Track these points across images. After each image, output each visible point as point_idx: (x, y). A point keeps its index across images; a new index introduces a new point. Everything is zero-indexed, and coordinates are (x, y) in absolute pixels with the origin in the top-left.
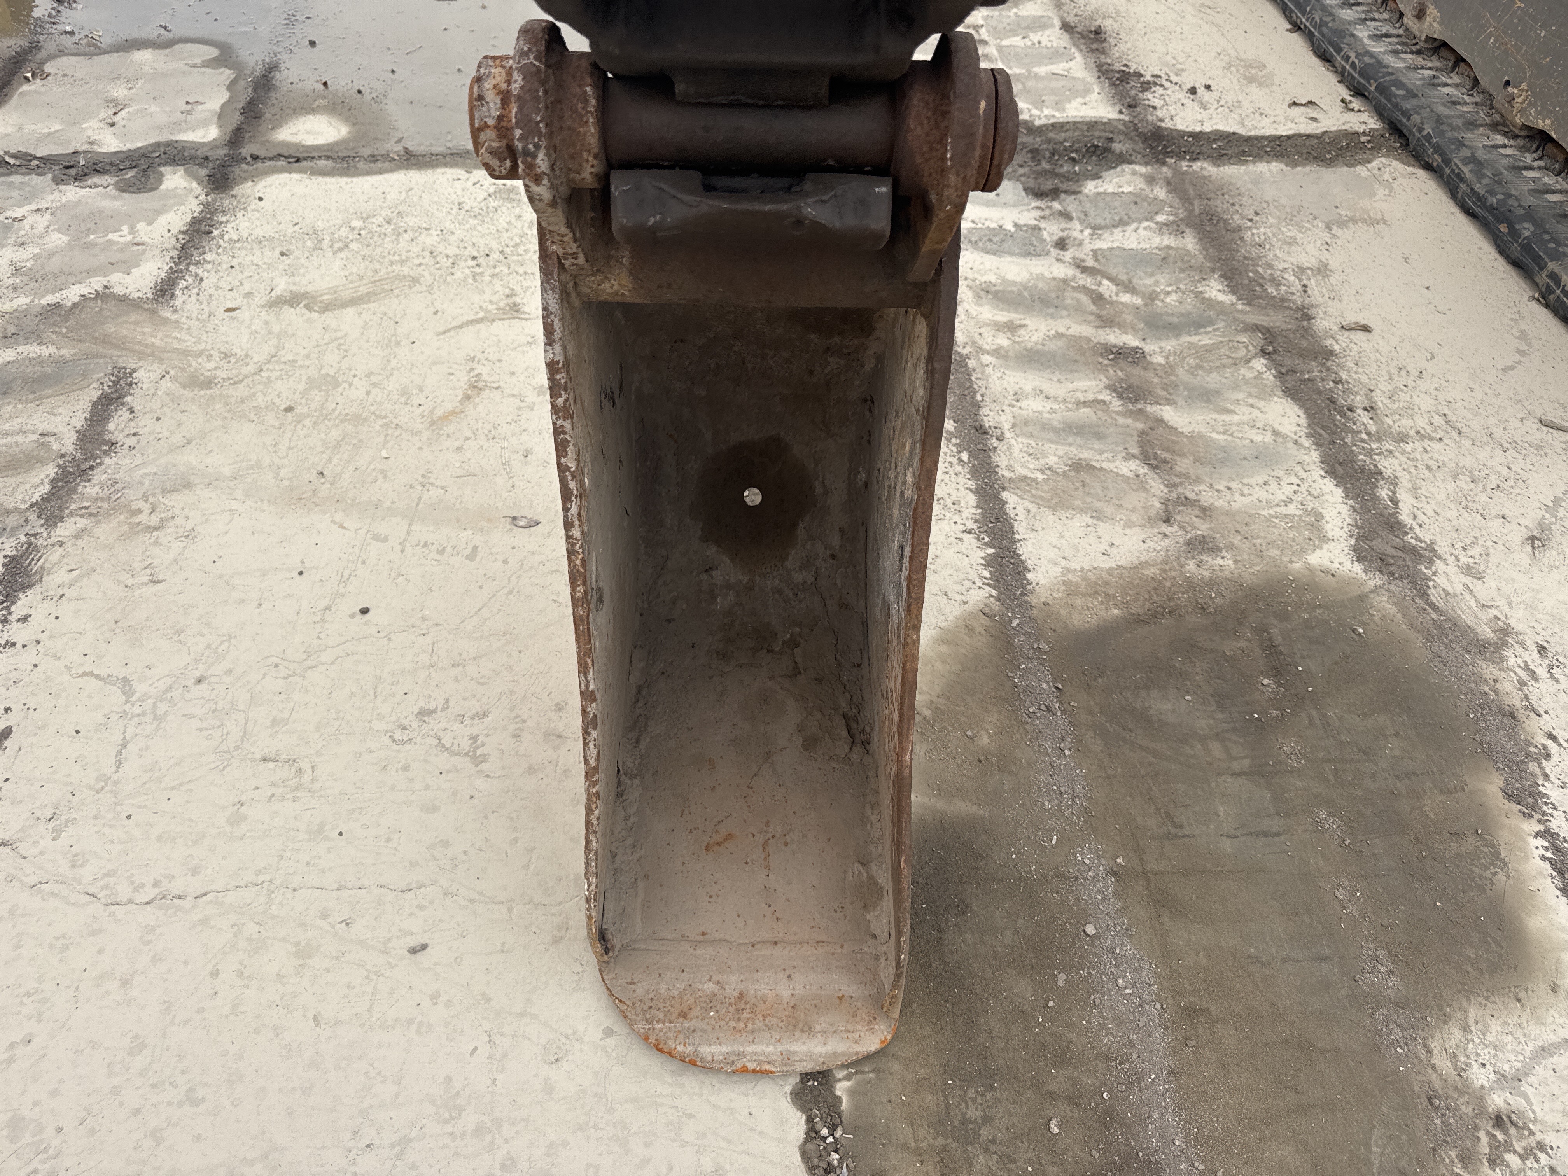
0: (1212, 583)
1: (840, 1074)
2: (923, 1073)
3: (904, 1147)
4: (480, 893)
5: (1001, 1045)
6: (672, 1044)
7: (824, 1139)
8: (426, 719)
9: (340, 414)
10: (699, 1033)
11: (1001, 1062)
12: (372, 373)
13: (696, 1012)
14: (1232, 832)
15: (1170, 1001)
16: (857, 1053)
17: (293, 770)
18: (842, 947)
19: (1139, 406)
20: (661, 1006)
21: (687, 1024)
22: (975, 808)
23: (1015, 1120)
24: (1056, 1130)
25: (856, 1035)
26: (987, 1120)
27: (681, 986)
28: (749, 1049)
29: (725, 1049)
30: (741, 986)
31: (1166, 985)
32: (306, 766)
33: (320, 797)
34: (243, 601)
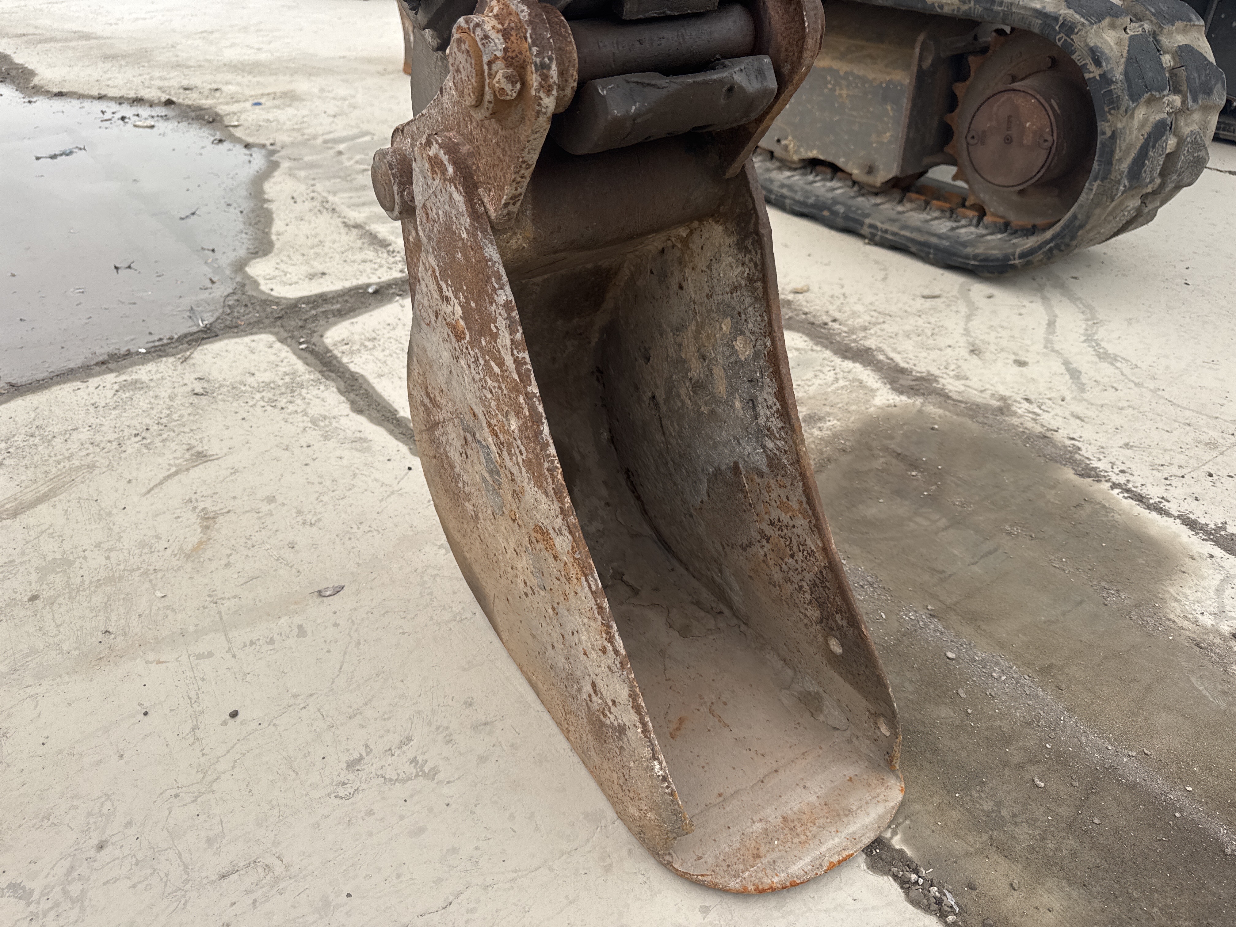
0: (836, 436)
1: (888, 834)
2: (936, 800)
3: (968, 854)
4: (515, 871)
5: (964, 754)
6: (767, 881)
7: (916, 883)
8: (358, 767)
9: (91, 583)
10: (780, 861)
11: (974, 764)
12: (101, 543)
13: (763, 848)
14: (972, 560)
15: (1030, 671)
16: (893, 808)
17: (260, 870)
18: (821, 748)
20: (735, 860)
21: (765, 861)
23: (1014, 794)
24: (1043, 784)
25: (882, 797)
26: (999, 804)
27: (737, 838)
28: (823, 849)
29: (807, 860)
30: (778, 814)
31: (1019, 663)
32: (270, 860)
33: (305, 876)
34: (100, 761)
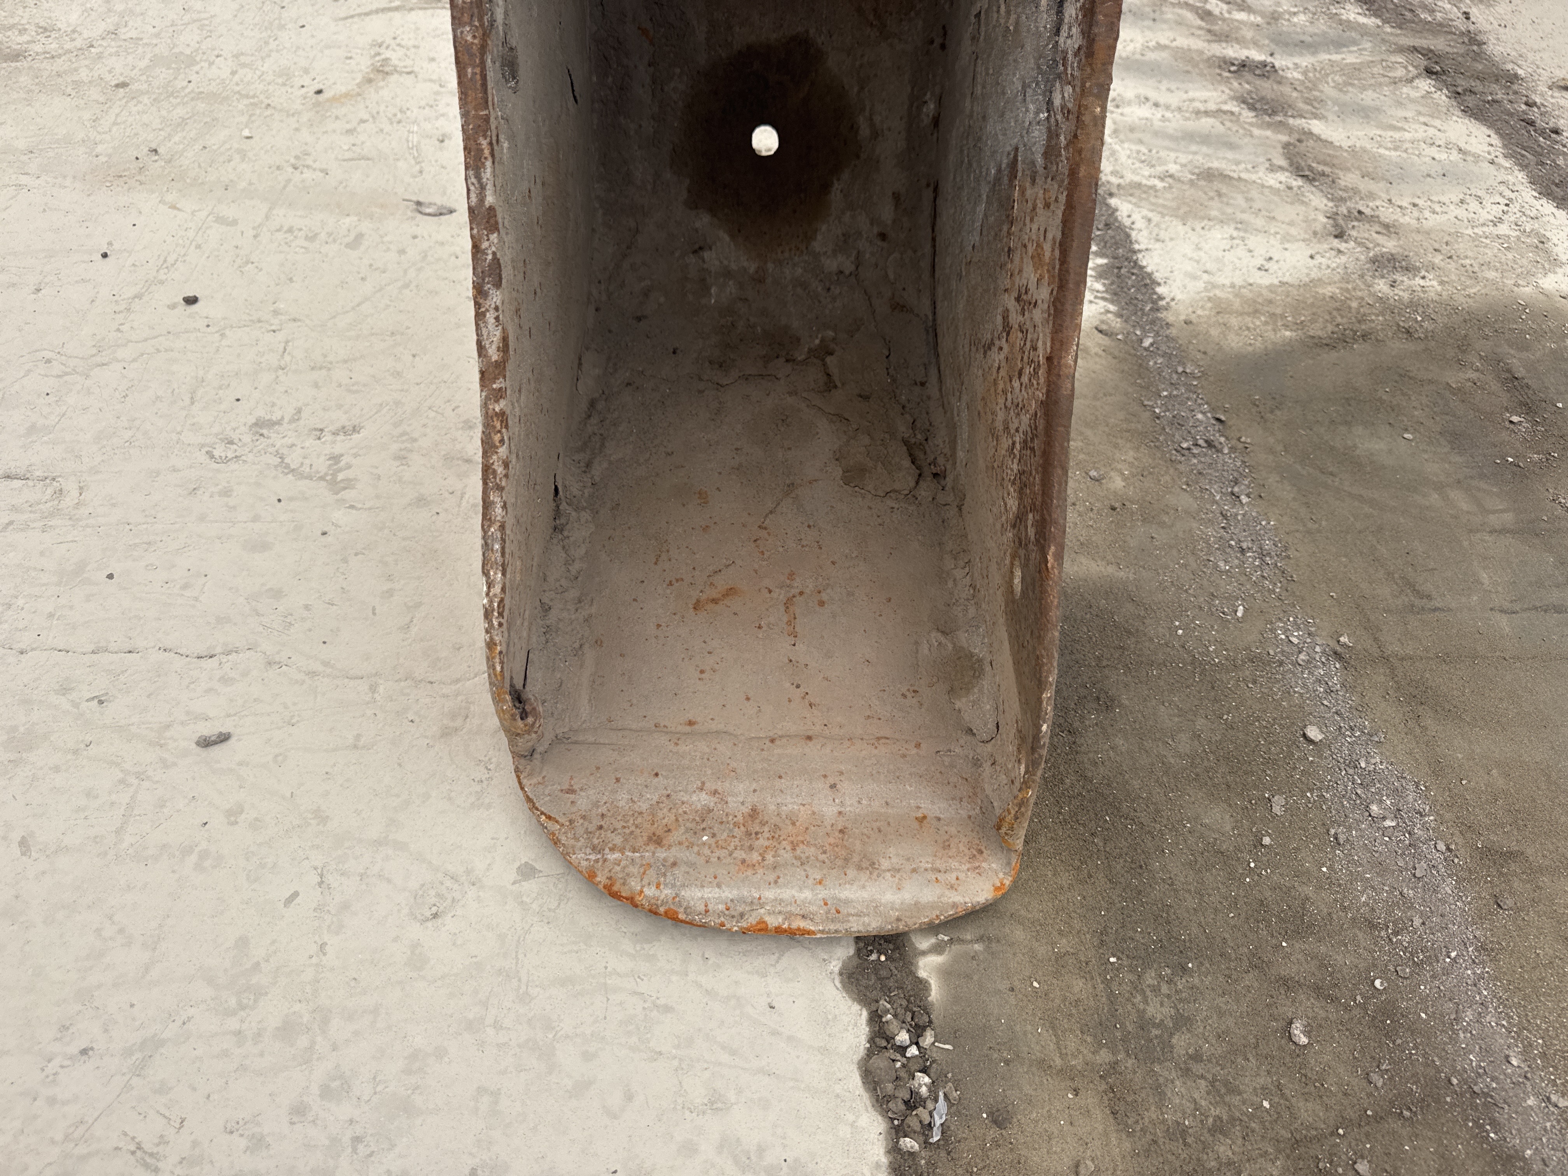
0: (1414, 305)
1: (924, 943)
2: (1064, 944)
3: (1043, 1065)
4: (326, 664)
5: (1191, 902)
6: (635, 885)
7: (902, 1049)
8: (265, 431)
9: (192, 91)
10: (684, 868)
11: (1195, 930)
12: (242, 54)
13: (677, 835)
14: (1507, 605)
15: (1460, 840)
16: (954, 905)
17: (50, 491)
18: (918, 746)
19: (1279, 118)
20: (619, 825)
21: (661, 854)
22: (1111, 569)
23: (1230, 1022)
24: (1304, 1040)
25: (951, 877)
26: (1182, 1022)
27: (653, 797)
29: (728, 893)
30: (752, 799)
31: (1448, 816)
32: (71, 486)
33: (87, 526)
34: (14, 285)
